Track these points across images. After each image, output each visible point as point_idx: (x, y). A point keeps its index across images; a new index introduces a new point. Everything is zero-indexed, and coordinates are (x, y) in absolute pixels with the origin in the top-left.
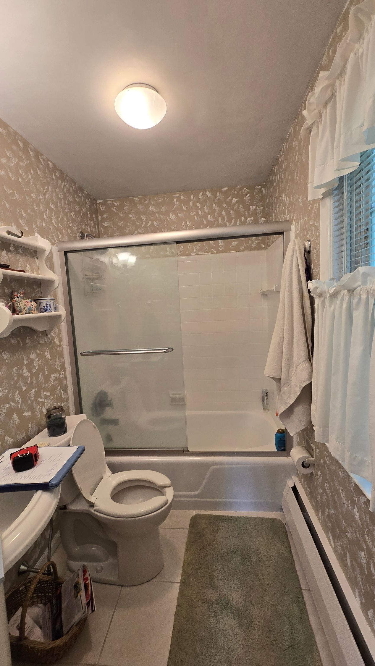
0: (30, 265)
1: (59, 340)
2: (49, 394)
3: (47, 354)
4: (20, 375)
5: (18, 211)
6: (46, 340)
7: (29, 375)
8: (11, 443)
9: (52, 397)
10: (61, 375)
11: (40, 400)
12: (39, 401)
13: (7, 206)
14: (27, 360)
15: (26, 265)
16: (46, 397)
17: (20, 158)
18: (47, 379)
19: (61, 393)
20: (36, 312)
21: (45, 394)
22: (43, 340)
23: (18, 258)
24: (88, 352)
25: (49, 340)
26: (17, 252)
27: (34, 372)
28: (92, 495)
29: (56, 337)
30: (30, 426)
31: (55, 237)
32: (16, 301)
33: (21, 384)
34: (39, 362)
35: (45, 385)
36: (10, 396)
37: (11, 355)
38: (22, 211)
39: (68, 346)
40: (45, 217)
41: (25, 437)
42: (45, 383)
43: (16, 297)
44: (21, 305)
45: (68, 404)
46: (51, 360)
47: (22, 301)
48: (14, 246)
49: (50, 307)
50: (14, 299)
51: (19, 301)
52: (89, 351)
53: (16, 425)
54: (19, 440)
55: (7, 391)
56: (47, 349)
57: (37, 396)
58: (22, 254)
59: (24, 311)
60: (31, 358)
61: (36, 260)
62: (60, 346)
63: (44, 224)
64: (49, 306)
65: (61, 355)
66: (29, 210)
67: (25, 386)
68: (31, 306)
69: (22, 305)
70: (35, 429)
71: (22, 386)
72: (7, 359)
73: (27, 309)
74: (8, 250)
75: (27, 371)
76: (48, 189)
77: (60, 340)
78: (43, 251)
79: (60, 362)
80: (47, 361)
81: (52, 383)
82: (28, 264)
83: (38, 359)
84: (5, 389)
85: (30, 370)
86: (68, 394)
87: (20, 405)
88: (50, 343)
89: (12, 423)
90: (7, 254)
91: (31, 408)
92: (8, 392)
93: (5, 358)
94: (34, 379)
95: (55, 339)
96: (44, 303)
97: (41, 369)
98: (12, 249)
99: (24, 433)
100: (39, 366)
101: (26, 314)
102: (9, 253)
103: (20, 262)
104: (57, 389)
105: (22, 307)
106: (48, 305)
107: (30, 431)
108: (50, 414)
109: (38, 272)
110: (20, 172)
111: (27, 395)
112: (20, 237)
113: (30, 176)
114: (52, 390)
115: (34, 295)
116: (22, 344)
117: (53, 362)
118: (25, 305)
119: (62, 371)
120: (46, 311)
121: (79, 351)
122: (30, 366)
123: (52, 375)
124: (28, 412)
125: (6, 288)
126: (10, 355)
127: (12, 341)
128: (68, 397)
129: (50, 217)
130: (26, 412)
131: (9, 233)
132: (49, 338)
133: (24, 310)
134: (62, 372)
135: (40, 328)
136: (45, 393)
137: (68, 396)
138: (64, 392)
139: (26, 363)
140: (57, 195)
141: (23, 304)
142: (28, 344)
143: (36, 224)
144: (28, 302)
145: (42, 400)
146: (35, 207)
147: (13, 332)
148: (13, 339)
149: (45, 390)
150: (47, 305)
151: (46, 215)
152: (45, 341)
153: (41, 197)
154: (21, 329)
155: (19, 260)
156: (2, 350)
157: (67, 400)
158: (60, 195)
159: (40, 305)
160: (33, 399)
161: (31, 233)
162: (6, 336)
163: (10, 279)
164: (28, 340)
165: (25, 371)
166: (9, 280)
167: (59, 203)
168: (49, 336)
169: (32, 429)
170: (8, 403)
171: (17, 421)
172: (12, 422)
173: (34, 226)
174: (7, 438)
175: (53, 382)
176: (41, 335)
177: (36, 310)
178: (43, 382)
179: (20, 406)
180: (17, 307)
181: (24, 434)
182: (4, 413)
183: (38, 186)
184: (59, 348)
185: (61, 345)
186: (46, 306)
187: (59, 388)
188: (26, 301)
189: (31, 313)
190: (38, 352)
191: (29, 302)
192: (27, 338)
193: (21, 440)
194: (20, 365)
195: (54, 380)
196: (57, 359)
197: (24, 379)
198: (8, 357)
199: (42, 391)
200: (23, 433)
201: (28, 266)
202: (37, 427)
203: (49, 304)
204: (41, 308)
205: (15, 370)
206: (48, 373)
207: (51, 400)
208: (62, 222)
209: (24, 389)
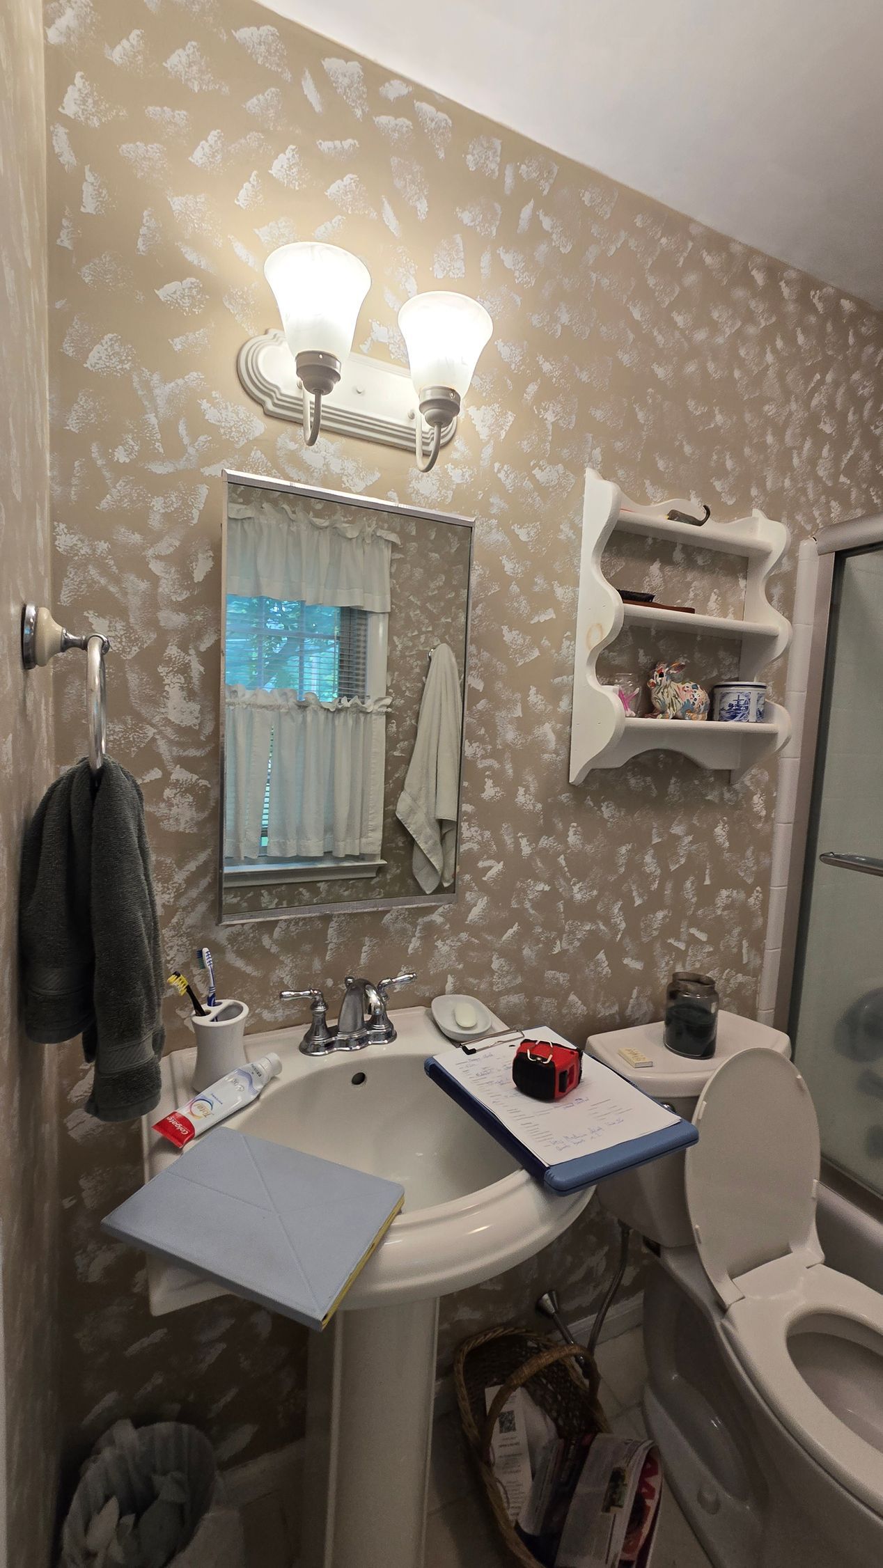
0: (723, 595)
1: (765, 802)
2: (703, 937)
3: (720, 831)
4: (634, 866)
5: (715, 457)
6: (727, 796)
7: (659, 872)
8: (580, 1014)
9: (709, 949)
10: (752, 900)
11: (676, 944)
12: (670, 943)
13: (687, 449)
14: (660, 835)
15: (710, 595)
16: (693, 941)
17: (750, 318)
18: (706, 896)
19: (740, 947)
20: (700, 716)
21: (693, 934)
22: (716, 793)
23: (688, 579)
24: (851, 858)
25: (735, 798)
26: (690, 563)
27: (673, 868)
28: (732, 1277)
29: (759, 792)
30: (634, 995)
31: (816, 513)
32: (654, 685)
33: (634, 887)
34: (694, 847)
35: (696, 910)
36: (598, 908)
37: (623, 813)
38: (728, 457)
39: (791, 825)
40: (796, 461)
41: (617, 1017)
42: (698, 906)
43: (658, 674)
44: (665, 694)
45: (756, 983)
46: (730, 850)
47: (672, 685)
48: (685, 548)
49: (747, 708)
50: (652, 680)
51: (662, 686)
52: (856, 854)
53: (601, 978)
54: (599, 1016)
55: (595, 893)
56: (723, 821)
57: (670, 929)
58: (702, 569)
59: (670, 712)
60: (672, 832)
61: (742, 583)
62: (766, 821)
63: (787, 483)
64: (745, 704)
65: (765, 845)
66: (747, 451)
67: (641, 895)
68: (692, 701)
69: (668, 697)
70: (645, 1008)
71: (635, 894)
72: (611, 820)
73: (679, 706)
74: (667, 560)
75: (655, 861)
76: (822, 382)
77: (771, 804)
78: (763, 554)
79: (757, 862)
80: (716, 849)
81: (719, 912)
82: (715, 593)
83: (690, 838)
84: (592, 888)
85: (662, 861)
86: (762, 958)
87: (619, 936)
88: (737, 806)
89: (592, 970)
90: (661, 569)
91: (645, 953)
92: (598, 897)
93: (606, 816)
94: (669, 886)
95: (756, 799)
96: (733, 696)
97: (693, 867)
98: (678, 555)
99: (617, 1005)
100: (689, 856)
101: (675, 718)
102: (668, 568)
103: (693, 589)
104: (729, 932)
105: (668, 701)
106: (742, 703)
107: (633, 1007)
108: (677, 989)
109: (740, 614)
110: (742, 353)
111: (643, 918)
112: (700, 523)
113: (769, 358)
114: (717, 930)
115: (715, 674)
116: (654, 793)
117: (734, 859)
118: (675, 696)
119: (758, 888)
120: (733, 717)
121: (821, 848)
122: (665, 851)
123: (724, 893)
124: (637, 959)
125: (641, 652)
126: (620, 811)
127: (632, 782)
128: (761, 966)
129: (813, 461)
130: (630, 959)
131: (673, 515)
132: (736, 792)
133: (671, 708)
134: (757, 891)
135: (711, 760)
136: (693, 931)
137: (762, 963)
138: (751, 946)
139: (656, 840)
140: (851, 393)
141: (672, 692)
142: (674, 795)
143: (761, 484)
144: (686, 689)
145: (682, 946)
146: (770, 439)
147: (639, 759)
148: (634, 775)
149: (694, 922)
150: (738, 701)
151: (799, 455)
152: (722, 798)
153: (794, 406)
154: (662, 756)
155: (692, 583)
156: (602, 797)
157: (757, 972)
158: (865, 387)
159: (721, 700)
160: (655, 933)
161: (742, 508)
162: (617, 766)
163: (658, 632)
164: (673, 787)
165: (648, 859)
166: (653, 633)
167: (854, 414)
168: (737, 786)
169: (639, 1005)
170: (593, 921)
171: (606, 970)
172: (592, 968)
173: (754, 492)
174: (573, 998)
175: (723, 910)
176: (712, 779)
177: (703, 713)
178: (694, 900)
179: (618, 939)
180: (656, 698)
181: (616, 1008)
182: (578, 939)
183: (789, 378)
184: (761, 825)
185: (768, 818)
186: (735, 703)
187: (736, 931)
188: (683, 686)
189: (687, 718)
190: (695, 822)
191: (690, 688)
192: (672, 781)
193: (605, 1018)
194: (642, 844)
195: (725, 908)
196: (749, 853)
197: (645, 879)
198: (613, 816)
199: (684, 924)
200: (613, 1004)
201: (713, 597)
202: (652, 1005)
203: (745, 699)
204: (723, 709)
205: (623, 850)
206: (712, 883)
207: (705, 955)
208: (851, 470)
209: (638, 902)
